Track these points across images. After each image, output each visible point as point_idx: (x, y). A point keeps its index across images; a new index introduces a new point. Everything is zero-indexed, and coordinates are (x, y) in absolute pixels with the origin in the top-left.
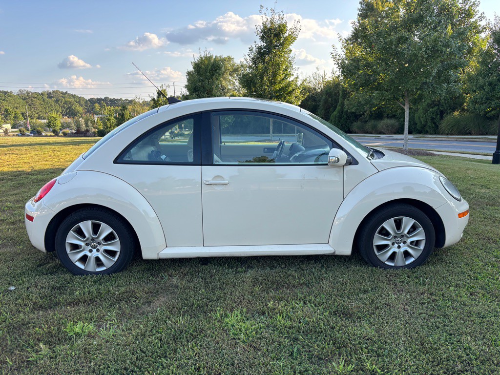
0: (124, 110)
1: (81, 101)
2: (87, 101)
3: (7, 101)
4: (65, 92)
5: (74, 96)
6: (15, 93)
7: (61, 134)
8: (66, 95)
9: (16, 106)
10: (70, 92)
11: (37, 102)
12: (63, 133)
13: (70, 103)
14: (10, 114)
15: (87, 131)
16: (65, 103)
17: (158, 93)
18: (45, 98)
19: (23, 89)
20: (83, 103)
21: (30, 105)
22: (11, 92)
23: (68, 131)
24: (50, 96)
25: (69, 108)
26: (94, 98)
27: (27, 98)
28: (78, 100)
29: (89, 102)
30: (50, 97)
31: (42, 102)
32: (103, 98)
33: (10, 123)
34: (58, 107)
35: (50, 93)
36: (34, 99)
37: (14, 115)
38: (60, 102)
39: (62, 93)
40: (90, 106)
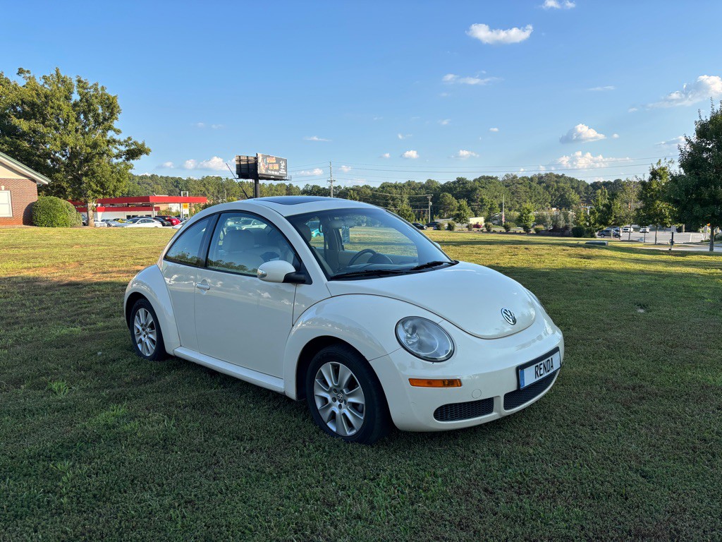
0: (613, 200)
1: (580, 186)
2: (588, 186)
3: (486, 188)
4: (560, 174)
5: (572, 180)
6: (500, 179)
7: (533, 231)
8: (562, 179)
9: (495, 194)
10: (568, 175)
11: (522, 189)
12: (536, 230)
13: (563, 190)
14: (485, 205)
15: (566, 228)
16: (557, 190)
17: (652, 173)
18: (534, 184)
19: (510, 173)
20: (582, 189)
21: (513, 193)
22: (496, 178)
23: (541, 227)
24: (540, 180)
25: (562, 196)
26: (599, 182)
27: (511, 184)
28: (576, 186)
29: (591, 188)
30: (540, 183)
31: (528, 190)
32: (612, 181)
33: (484, 216)
34: (547, 196)
35: (542, 177)
36: (519, 186)
37: (489, 206)
38: (550, 189)
39: (557, 176)
40: (591, 193)
